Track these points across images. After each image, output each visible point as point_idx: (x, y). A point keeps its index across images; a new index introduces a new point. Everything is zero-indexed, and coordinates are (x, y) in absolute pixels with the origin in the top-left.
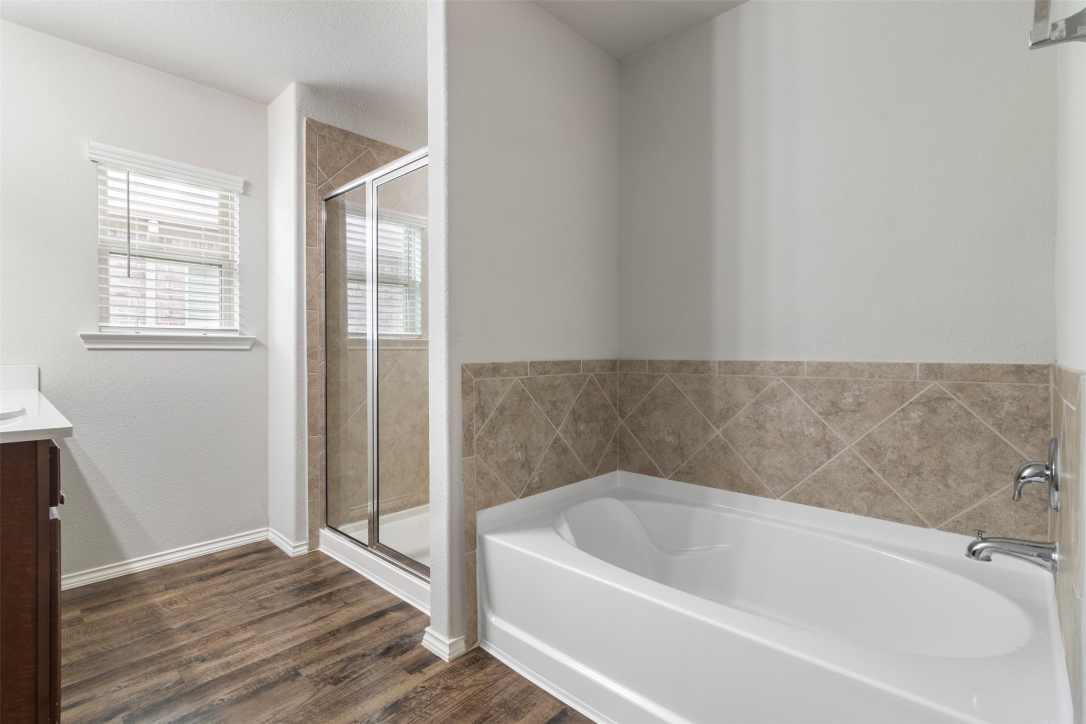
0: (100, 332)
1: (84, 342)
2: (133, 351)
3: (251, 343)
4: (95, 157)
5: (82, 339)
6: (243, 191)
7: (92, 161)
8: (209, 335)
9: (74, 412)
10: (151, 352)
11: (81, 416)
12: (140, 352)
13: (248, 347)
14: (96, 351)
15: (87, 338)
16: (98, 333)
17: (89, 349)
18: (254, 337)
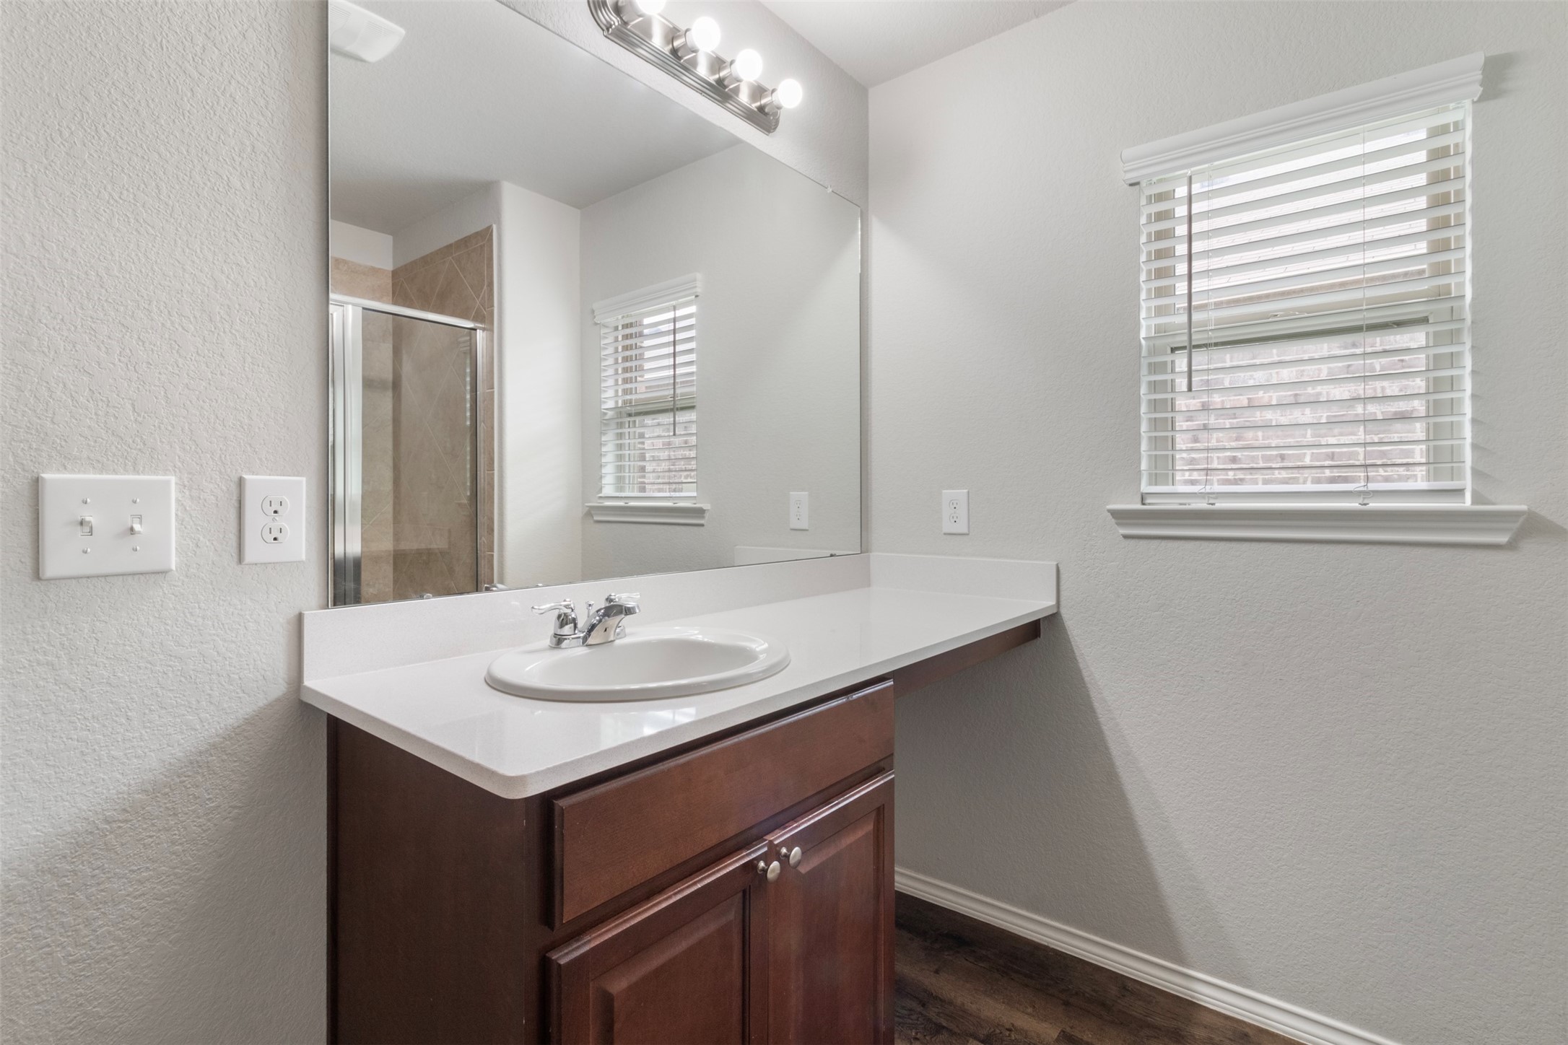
0: (1143, 504)
1: (1117, 524)
2: (1198, 543)
3: (1516, 526)
4: (1132, 176)
5: (1113, 517)
6: (1482, 89)
7: (1131, 185)
8: (1374, 505)
9: (1103, 648)
10: (1234, 545)
11: (1113, 659)
12: (1213, 545)
13: (1503, 539)
14: (1137, 540)
15: (1121, 517)
16: (1139, 506)
17: (1126, 537)
18: (1524, 507)
